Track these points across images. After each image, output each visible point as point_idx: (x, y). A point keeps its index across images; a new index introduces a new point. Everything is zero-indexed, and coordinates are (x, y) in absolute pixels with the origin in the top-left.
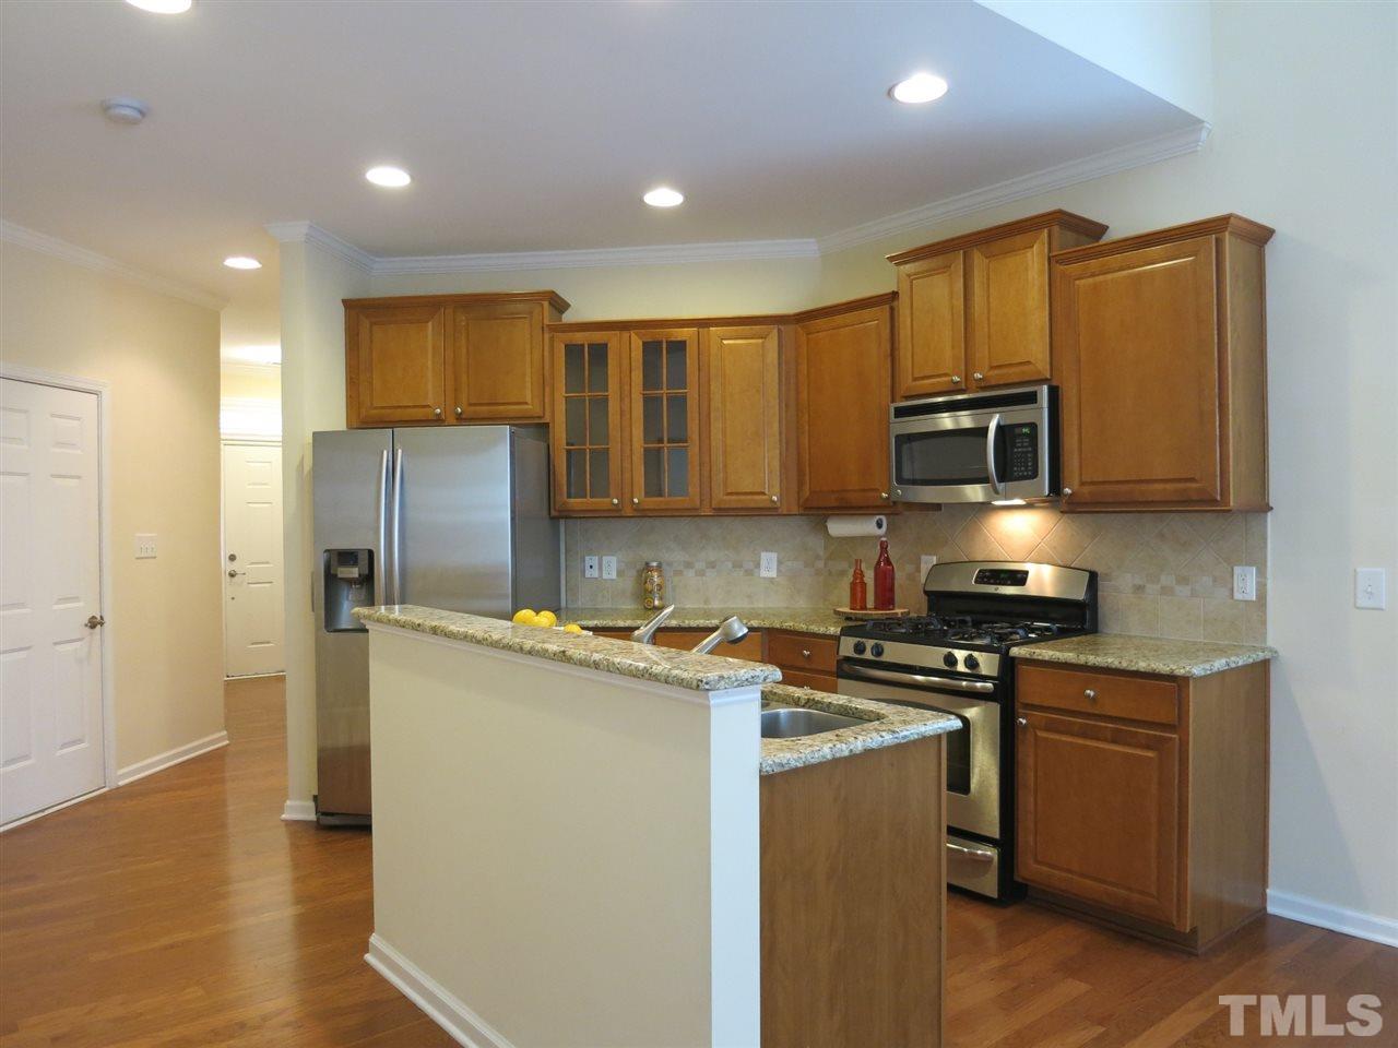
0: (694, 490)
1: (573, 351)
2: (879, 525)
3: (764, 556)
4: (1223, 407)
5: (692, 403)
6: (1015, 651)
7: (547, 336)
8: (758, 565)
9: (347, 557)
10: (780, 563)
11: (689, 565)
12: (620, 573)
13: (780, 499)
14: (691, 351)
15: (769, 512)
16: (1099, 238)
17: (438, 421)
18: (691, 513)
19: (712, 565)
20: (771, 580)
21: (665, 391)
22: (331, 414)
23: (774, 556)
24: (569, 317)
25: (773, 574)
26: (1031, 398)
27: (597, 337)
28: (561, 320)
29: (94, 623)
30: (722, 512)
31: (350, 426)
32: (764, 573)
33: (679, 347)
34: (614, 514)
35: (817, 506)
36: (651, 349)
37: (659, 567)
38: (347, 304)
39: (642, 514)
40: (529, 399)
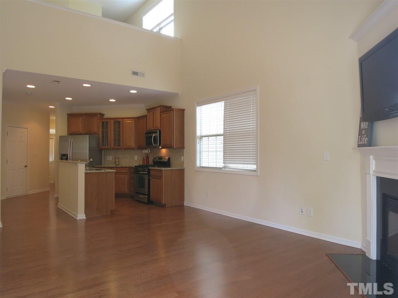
0: (121, 145)
1: (103, 123)
2: (148, 151)
3: (135, 156)
4: (173, 134)
5: (121, 131)
6: (150, 168)
7: (99, 120)
8: (134, 158)
9: (64, 155)
10: (138, 157)
11: (123, 158)
12: (112, 159)
13: (135, 147)
14: (121, 123)
15: (133, 149)
16: (171, 108)
17: (81, 134)
18: (121, 149)
19: (127, 158)
20: (136, 160)
21: (117, 129)
22: (65, 133)
23: (137, 156)
24: (105, 117)
25: (137, 159)
26: (157, 132)
27: (106, 120)
28: (103, 117)
29: (26, 166)
30: (126, 149)
31: (68, 134)
32: (135, 159)
33: (119, 122)
34: (109, 149)
35: (140, 148)
36: (115, 122)
37: (118, 158)
38: (68, 114)
39: (113, 149)
40: (96, 130)
